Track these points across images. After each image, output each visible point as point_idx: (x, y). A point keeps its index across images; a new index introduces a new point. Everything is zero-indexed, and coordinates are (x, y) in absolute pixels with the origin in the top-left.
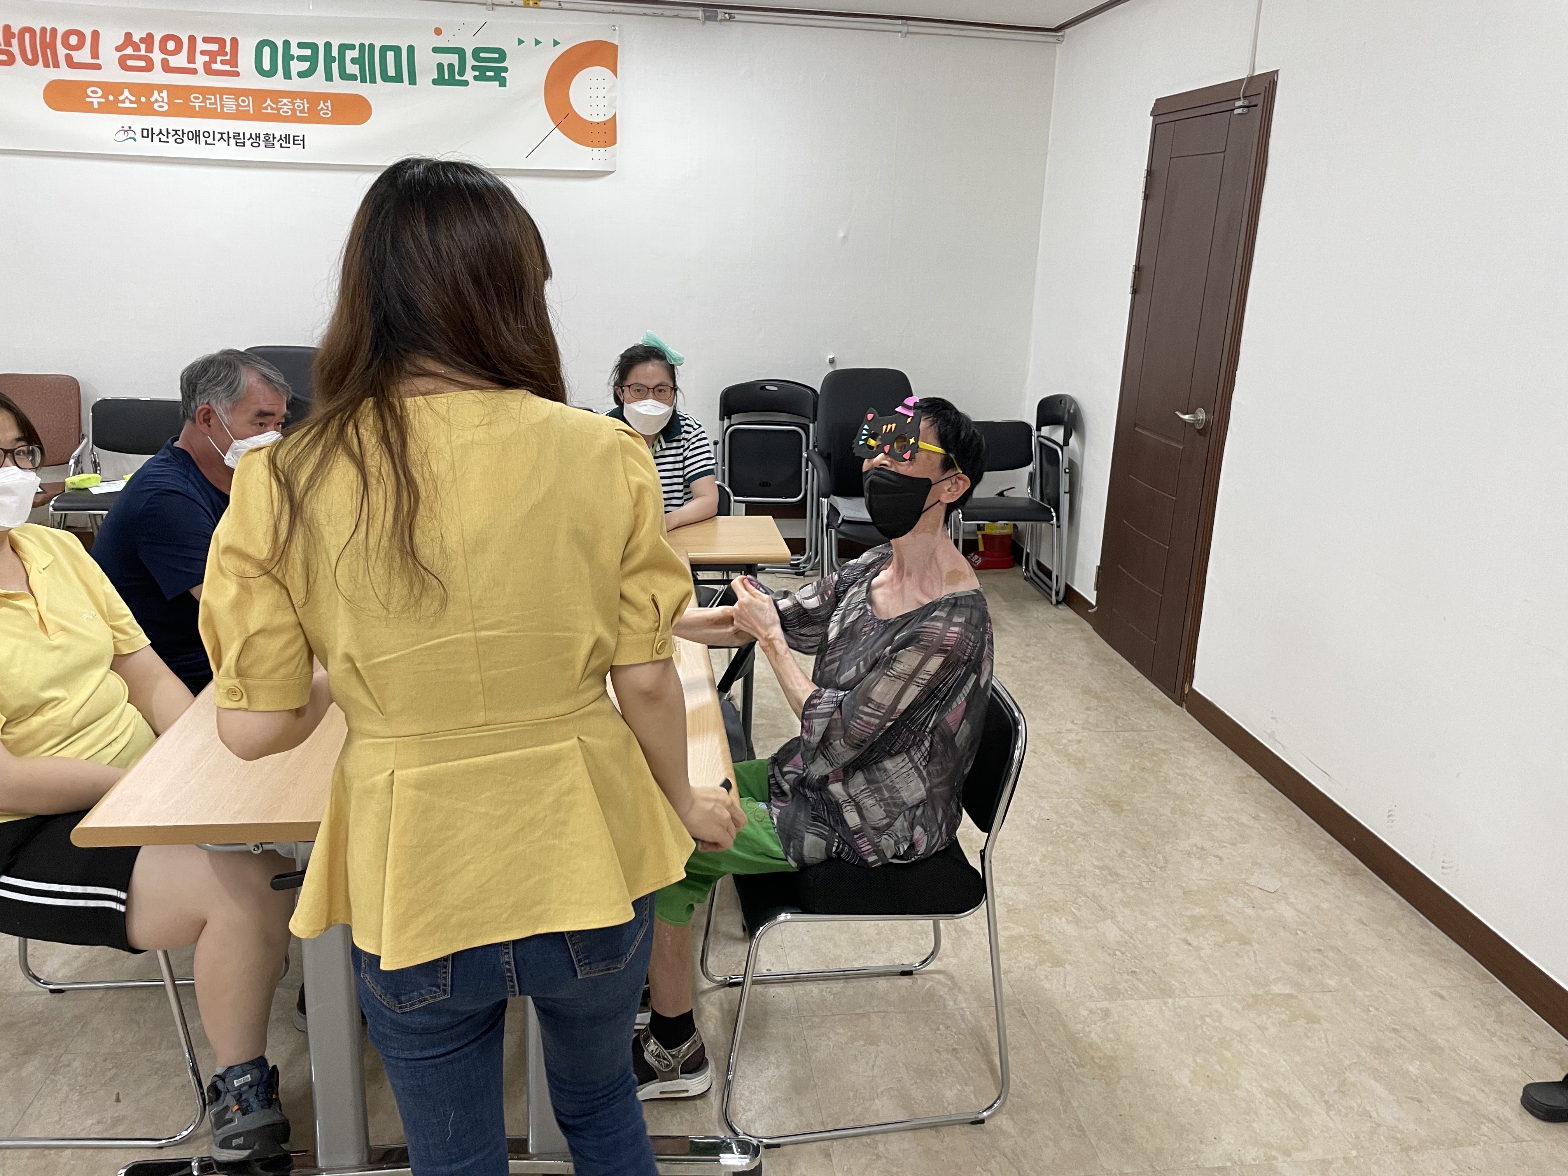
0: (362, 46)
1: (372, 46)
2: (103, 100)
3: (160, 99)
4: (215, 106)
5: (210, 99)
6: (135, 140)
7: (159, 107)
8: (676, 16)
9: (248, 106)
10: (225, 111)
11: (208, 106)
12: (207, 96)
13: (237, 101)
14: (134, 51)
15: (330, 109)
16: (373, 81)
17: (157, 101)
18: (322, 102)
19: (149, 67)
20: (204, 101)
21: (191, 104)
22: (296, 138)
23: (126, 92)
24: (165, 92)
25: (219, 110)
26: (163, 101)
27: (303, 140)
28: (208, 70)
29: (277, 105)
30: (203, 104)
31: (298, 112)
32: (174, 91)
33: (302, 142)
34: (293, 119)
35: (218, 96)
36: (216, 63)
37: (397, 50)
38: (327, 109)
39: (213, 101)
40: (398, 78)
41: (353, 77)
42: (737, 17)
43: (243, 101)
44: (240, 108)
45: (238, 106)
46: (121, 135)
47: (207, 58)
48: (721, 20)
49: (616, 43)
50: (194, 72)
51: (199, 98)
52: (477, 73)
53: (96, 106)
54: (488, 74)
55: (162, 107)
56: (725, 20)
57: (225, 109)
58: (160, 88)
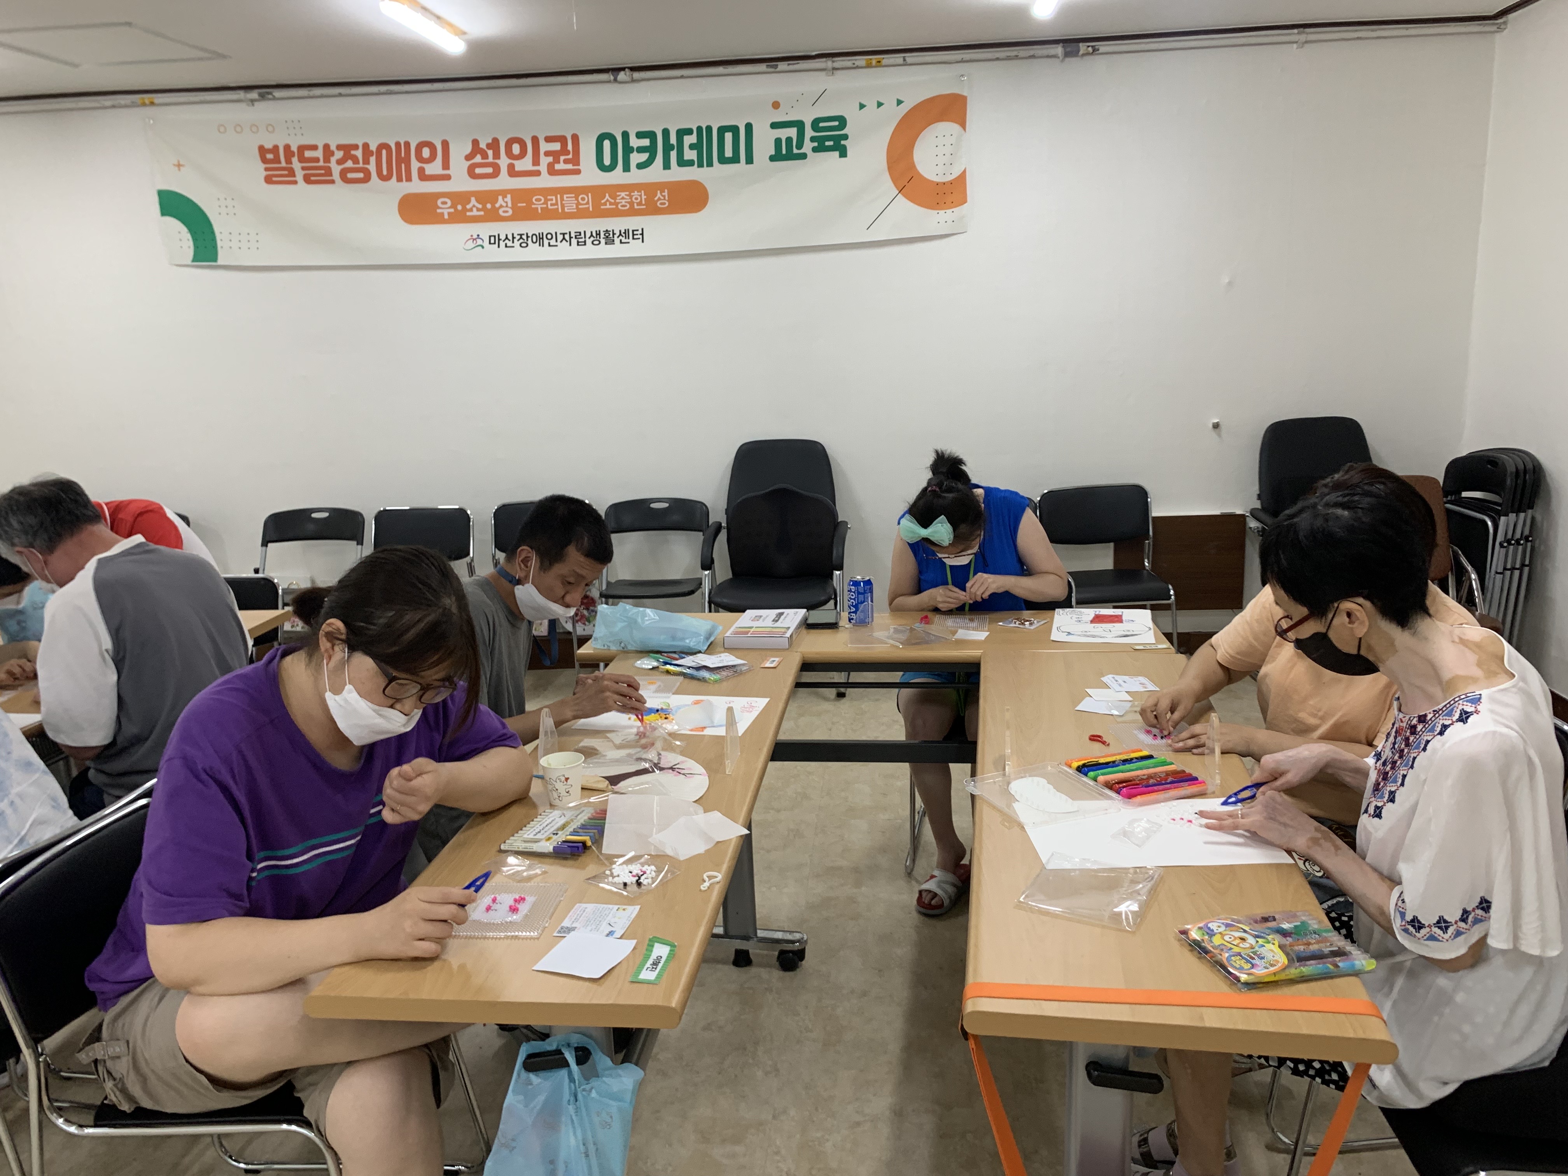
0: (699, 129)
1: (709, 129)
2: (452, 210)
3: (504, 204)
4: (556, 207)
5: (552, 200)
6: (483, 247)
7: (504, 212)
8: (1033, 57)
9: (588, 203)
10: (566, 210)
11: (550, 207)
12: (549, 197)
13: (577, 199)
14: (482, 159)
15: (667, 198)
16: (710, 164)
17: (501, 206)
18: (659, 192)
19: (496, 173)
20: (546, 203)
21: (533, 206)
22: (635, 233)
23: (473, 199)
24: (509, 196)
25: (560, 211)
26: (507, 206)
27: (642, 234)
28: (552, 171)
29: (615, 199)
30: (545, 206)
31: (635, 204)
32: (519, 195)
33: (641, 237)
34: (632, 212)
35: (559, 196)
36: (559, 162)
37: (735, 130)
38: (664, 199)
39: (554, 202)
40: (735, 159)
41: (690, 163)
42: (1102, 49)
43: (583, 199)
44: (580, 207)
45: (578, 204)
46: (471, 244)
47: (550, 159)
48: (1083, 55)
49: (965, 94)
50: (538, 173)
51: (540, 200)
52: (816, 144)
53: (446, 217)
54: (827, 143)
55: (507, 212)
56: (1088, 54)
57: (566, 208)
58: (504, 193)
